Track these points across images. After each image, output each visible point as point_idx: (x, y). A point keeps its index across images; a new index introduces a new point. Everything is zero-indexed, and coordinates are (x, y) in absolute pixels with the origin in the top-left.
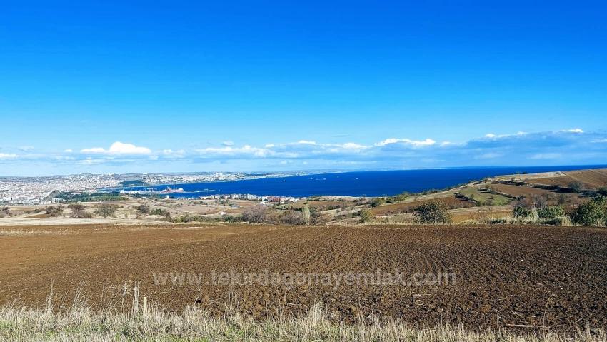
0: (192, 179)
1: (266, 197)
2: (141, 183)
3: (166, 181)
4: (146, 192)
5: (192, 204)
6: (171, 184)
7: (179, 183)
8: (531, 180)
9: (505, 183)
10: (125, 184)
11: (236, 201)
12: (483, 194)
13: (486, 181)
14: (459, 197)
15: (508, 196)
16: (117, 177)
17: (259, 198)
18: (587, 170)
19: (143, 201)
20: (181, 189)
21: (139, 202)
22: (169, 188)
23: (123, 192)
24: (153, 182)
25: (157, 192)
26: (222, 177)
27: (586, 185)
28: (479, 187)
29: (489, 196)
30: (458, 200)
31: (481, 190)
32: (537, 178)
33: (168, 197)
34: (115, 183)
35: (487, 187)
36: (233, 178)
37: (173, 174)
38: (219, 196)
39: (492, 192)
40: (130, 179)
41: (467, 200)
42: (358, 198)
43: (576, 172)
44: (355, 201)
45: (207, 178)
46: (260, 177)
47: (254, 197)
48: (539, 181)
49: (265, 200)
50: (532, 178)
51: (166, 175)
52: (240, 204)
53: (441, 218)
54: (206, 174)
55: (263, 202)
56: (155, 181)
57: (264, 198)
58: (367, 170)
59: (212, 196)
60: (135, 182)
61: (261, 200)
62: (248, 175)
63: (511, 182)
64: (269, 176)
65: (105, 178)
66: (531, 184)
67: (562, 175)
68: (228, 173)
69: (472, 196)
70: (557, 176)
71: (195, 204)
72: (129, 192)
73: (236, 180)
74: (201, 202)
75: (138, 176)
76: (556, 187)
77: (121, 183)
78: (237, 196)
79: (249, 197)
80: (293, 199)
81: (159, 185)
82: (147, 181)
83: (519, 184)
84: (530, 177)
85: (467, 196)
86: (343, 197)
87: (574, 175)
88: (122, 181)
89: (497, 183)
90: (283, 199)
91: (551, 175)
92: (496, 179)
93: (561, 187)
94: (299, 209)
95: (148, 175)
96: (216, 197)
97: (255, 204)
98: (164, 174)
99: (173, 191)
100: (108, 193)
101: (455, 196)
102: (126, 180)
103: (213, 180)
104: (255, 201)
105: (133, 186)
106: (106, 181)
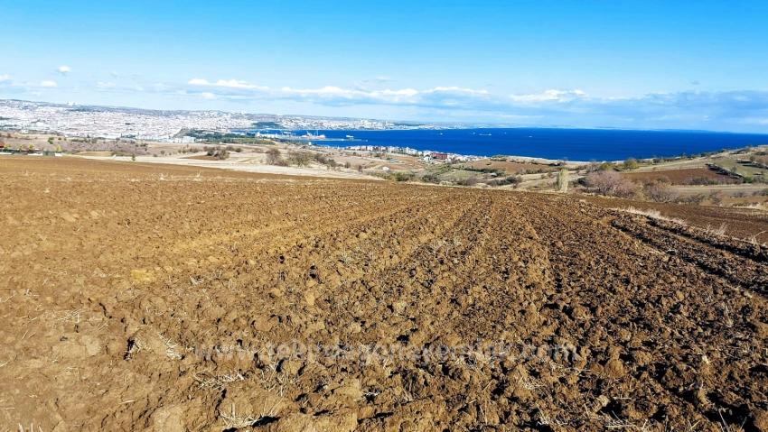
0: (334, 125)
1: (429, 153)
2: (277, 126)
3: (304, 125)
4: (283, 137)
5: (344, 155)
6: (310, 129)
7: (319, 128)
10: (260, 125)
11: (395, 154)
12: (746, 168)
13: (747, 151)
14: (713, 169)
16: (250, 117)
17: (420, 153)
19: (290, 147)
20: (323, 136)
21: (286, 148)
22: (309, 134)
23: (258, 134)
24: (290, 126)
25: (296, 138)
26: (367, 125)
28: (739, 157)
29: (758, 171)
30: (714, 173)
31: (742, 162)
33: (310, 144)
34: (248, 123)
35: (752, 159)
36: (380, 127)
37: (311, 118)
38: (372, 148)
39: (760, 167)
40: (264, 120)
41: (726, 173)
42: (556, 162)
45: (351, 126)
46: (412, 128)
47: (414, 152)
49: (427, 156)
51: (305, 119)
52: (399, 159)
54: (348, 119)
55: (426, 159)
56: (293, 124)
57: (425, 154)
59: (364, 147)
60: (270, 124)
61: (422, 155)
62: (398, 125)
64: (422, 127)
65: (237, 117)
68: (373, 120)
71: (348, 155)
72: (266, 135)
73: (384, 129)
74: (355, 153)
75: (273, 117)
77: (254, 124)
78: (393, 149)
79: (407, 150)
80: (461, 158)
81: (297, 129)
82: (284, 124)
85: (728, 169)
86: (536, 159)
88: (256, 122)
89: (764, 154)
90: (450, 157)
92: (762, 149)
94: (482, 171)
95: (284, 117)
96: (369, 148)
97: (416, 160)
98: (302, 116)
99: (314, 137)
100: (243, 134)
101: (706, 168)
102: (260, 120)
103: (357, 127)
104: (415, 156)
105: (269, 129)
106: (239, 121)
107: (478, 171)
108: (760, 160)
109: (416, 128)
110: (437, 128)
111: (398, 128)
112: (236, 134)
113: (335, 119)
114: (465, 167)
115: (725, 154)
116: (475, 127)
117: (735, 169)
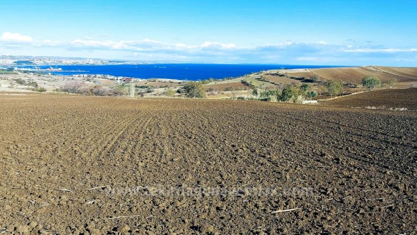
0: (70, 63)
1: (121, 78)
2: (31, 63)
3: (49, 62)
4: (34, 70)
5: (66, 79)
6: (53, 64)
7: (60, 64)
8: (289, 74)
9: (273, 75)
10: (19, 63)
11: (99, 79)
12: (258, 81)
13: (261, 73)
14: (243, 83)
15: (273, 83)
16: (12, 57)
18: (324, 69)
19: (29, 76)
20: (60, 69)
21: (25, 77)
22: (51, 68)
23: (16, 69)
24: (40, 63)
25: (42, 70)
26: (91, 62)
27: (321, 77)
28: (258, 76)
29: (261, 83)
30: (242, 85)
31: (257, 79)
32: (293, 72)
33: (50, 74)
34: (10, 62)
35: (261, 77)
36: (99, 63)
37: (55, 58)
39: (264, 80)
40: (22, 60)
41: (248, 85)
43: (318, 69)
44: (179, 83)
45: (80, 62)
46: (119, 64)
47: (112, 77)
48: (294, 74)
50: (289, 72)
51: (49, 58)
52: (101, 81)
53: (198, 96)
54: (80, 59)
55: (119, 81)
56: (42, 62)
57: (119, 78)
58: (193, 63)
59: (82, 75)
60: (26, 62)
61: (117, 79)
62: (111, 62)
63: (277, 74)
64: (126, 63)
65: (3, 57)
66: (288, 76)
68: (96, 59)
69: (251, 82)
71: (68, 79)
72: (21, 69)
73: (102, 64)
74: (73, 79)
75: (28, 57)
76: (303, 78)
77: (15, 62)
78: (100, 76)
79: (109, 77)
80: (140, 80)
81: (44, 65)
82: (35, 62)
83: (281, 76)
84: (289, 71)
85: (248, 82)
87: (315, 71)
88: (17, 61)
89: (268, 74)
90: (133, 80)
91: (301, 70)
92: (268, 72)
93: (306, 78)
95: (36, 58)
96: (85, 75)
97: (113, 82)
99: (54, 70)
100: (5, 69)
101: (241, 82)
102: (19, 60)
103: (85, 64)
104: (112, 79)
105: (25, 65)
106: (4, 60)
111: (110, 64)
115: (252, 75)
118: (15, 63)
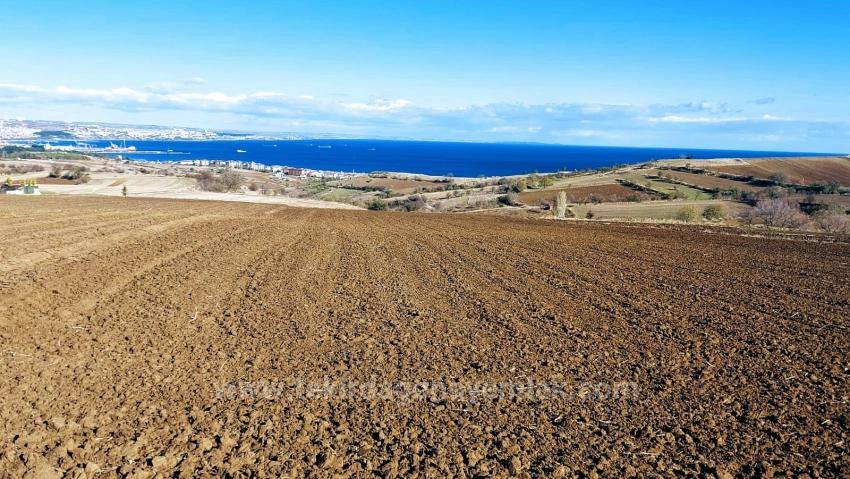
0: (142, 135)
1: (280, 168)
2: (68, 135)
3: (104, 134)
6: (112, 139)
7: (125, 138)
8: (714, 168)
9: (679, 169)
10: (45, 134)
11: (237, 170)
12: (657, 183)
13: (651, 166)
14: (627, 185)
15: (694, 187)
16: (31, 124)
17: (269, 168)
20: (133, 148)
22: (113, 145)
23: (48, 146)
24: (86, 135)
25: (99, 150)
26: (185, 135)
28: (645, 172)
29: (671, 186)
30: (632, 189)
31: (652, 177)
34: (28, 133)
35: (656, 173)
36: (199, 137)
37: (111, 126)
38: (207, 162)
39: (669, 181)
40: (50, 129)
41: (640, 189)
42: (441, 178)
45: (164, 135)
46: (237, 138)
47: (262, 167)
49: (278, 171)
51: (103, 126)
55: (278, 175)
56: (89, 133)
57: (276, 168)
59: (197, 161)
60: (59, 134)
61: (272, 171)
62: (222, 135)
63: (686, 169)
64: (249, 137)
65: (14, 124)
66: (713, 172)
67: (744, 162)
68: (189, 129)
69: (645, 184)
70: (739, 164)
73: (204, 139)
75: (62, 124)
77: (36, 133)
79: (254, 165)
80: (317, 173)
81: (93, 139)
82: (77, 133)
83: (697, 172)
84: (705, 163)
85: (637, 183)
87: (758, 163)
88: (39, 131)
89: (667, 169)
90: (303, 172)
91: (730, 162)
94: (364, 189)
95: (77, 124)
96: (204, 162)
97: (266, 176)
98: (98, 123)
99: (122, 150)
100: (26, 146)
101: (620, 184)
102: (44, 129)
103: (172, 137)
104: (264, 171)
105: (56, 139)
106: (15, 130)
107: (359, 189)
108: (669, 176)
109: (243, 138)
110: (268, 139)
111: (222, 138)
112: (18, 145)
113: (140, 127)
114: (344, 185)
116: (310, 137)
117: (649, 184)
118: (36, 136)
